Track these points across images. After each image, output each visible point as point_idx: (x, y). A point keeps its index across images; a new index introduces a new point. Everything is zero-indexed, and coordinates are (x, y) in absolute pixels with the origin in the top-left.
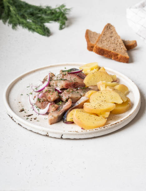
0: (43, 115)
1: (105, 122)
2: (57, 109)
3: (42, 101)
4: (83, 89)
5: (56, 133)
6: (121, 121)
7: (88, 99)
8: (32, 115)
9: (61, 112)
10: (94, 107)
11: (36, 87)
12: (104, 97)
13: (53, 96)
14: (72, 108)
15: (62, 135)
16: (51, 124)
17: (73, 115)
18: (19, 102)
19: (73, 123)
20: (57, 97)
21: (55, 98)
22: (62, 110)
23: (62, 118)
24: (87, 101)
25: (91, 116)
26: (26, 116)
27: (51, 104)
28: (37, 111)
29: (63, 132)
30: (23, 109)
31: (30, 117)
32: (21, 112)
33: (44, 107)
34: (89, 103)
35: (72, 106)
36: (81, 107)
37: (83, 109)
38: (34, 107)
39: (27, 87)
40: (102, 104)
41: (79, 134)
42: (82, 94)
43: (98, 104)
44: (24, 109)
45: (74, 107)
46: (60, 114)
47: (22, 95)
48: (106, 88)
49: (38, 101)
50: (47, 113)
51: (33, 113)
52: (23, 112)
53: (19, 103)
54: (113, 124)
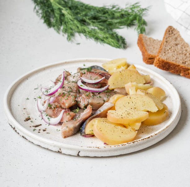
0: (55, 125)
1: (135, 135)
2: (73, 118)
3: (54, 108)
4: (107, 93)
5: (71, 149)
6: (156, 135)
7: (113, 105)
8: (41, 125)
9: (78, 122)
10: (121, 116)
11: (46, 89)
12: (134, 103)
13: (68, 102)
14: (92, 116)
15: (79, 152)
16: (65, 137)
17: (93, 126)
18: (24, 109)
19: (93, 136)
20: (73, 102)
21: (70, 104)
22: (79, 119)
23: (79, 130)
24: (112, 108)
25: (117, 127)
26: (33, 126)
27: (65, 112)
28: (47, 120)
29: (80, 148)
30: (29, 117)
31: (37, 128)
32: (26, 122)
33: (56, 115)
34: (115, 111)
35: (92, 114)
36: (104, 115)
37: (106, 118)
38: (43, 114)
39: (35, 89)
40: (132, 113)
41: (101, 151)
42: (105, 99)
43: (126, 113)
44: (30, 117)
45: (94, 115)
46: (77, 124)
47: (28, 99)
48: (136, 91)
49: (49, 108)
50: (60, 123)
51: (42, 122)
52: (29, 121)
53: (23, 110)
54: (146, 139)
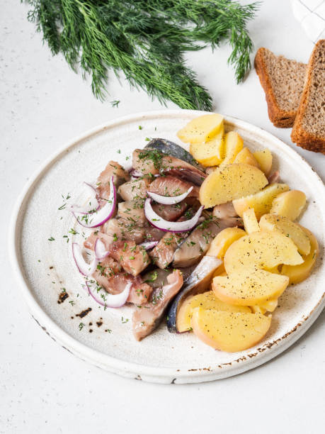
0: (117, 308)
1: (269, 326)
3: (110, 274)
5: (160, 377)
6: (306, 319)
7: (220, 262)
8: (90, 309)
9: (161, 307)
10: (239, 293)
11: (83, 213)
12: (259, 253)
15: (175, 379)
16: (141, 339)
17: (189, 313)
18: (51, 268)
20: (146, 264)
22: (162, 300)
24: (220, 271)
26: (77, 315)
27: (134, 285)
28: (102, 300)
29: (175, 374)
30: (64, 289)
31: (85, 320)
32: (62, 304)
33: (117, 290)
34: (225, 278)
38: (92, 289)
39: (59, 209)
40: (259, 282)
41: (213, 374)
43: (249, 283)
44: (67, 291)
47: (52, 239)
48: (258, 221)
49: (99, 271)
50: (128, 304)
51: (94, 305)
52: (67, 301)
53: (50, 271)
54: (290, 333)
